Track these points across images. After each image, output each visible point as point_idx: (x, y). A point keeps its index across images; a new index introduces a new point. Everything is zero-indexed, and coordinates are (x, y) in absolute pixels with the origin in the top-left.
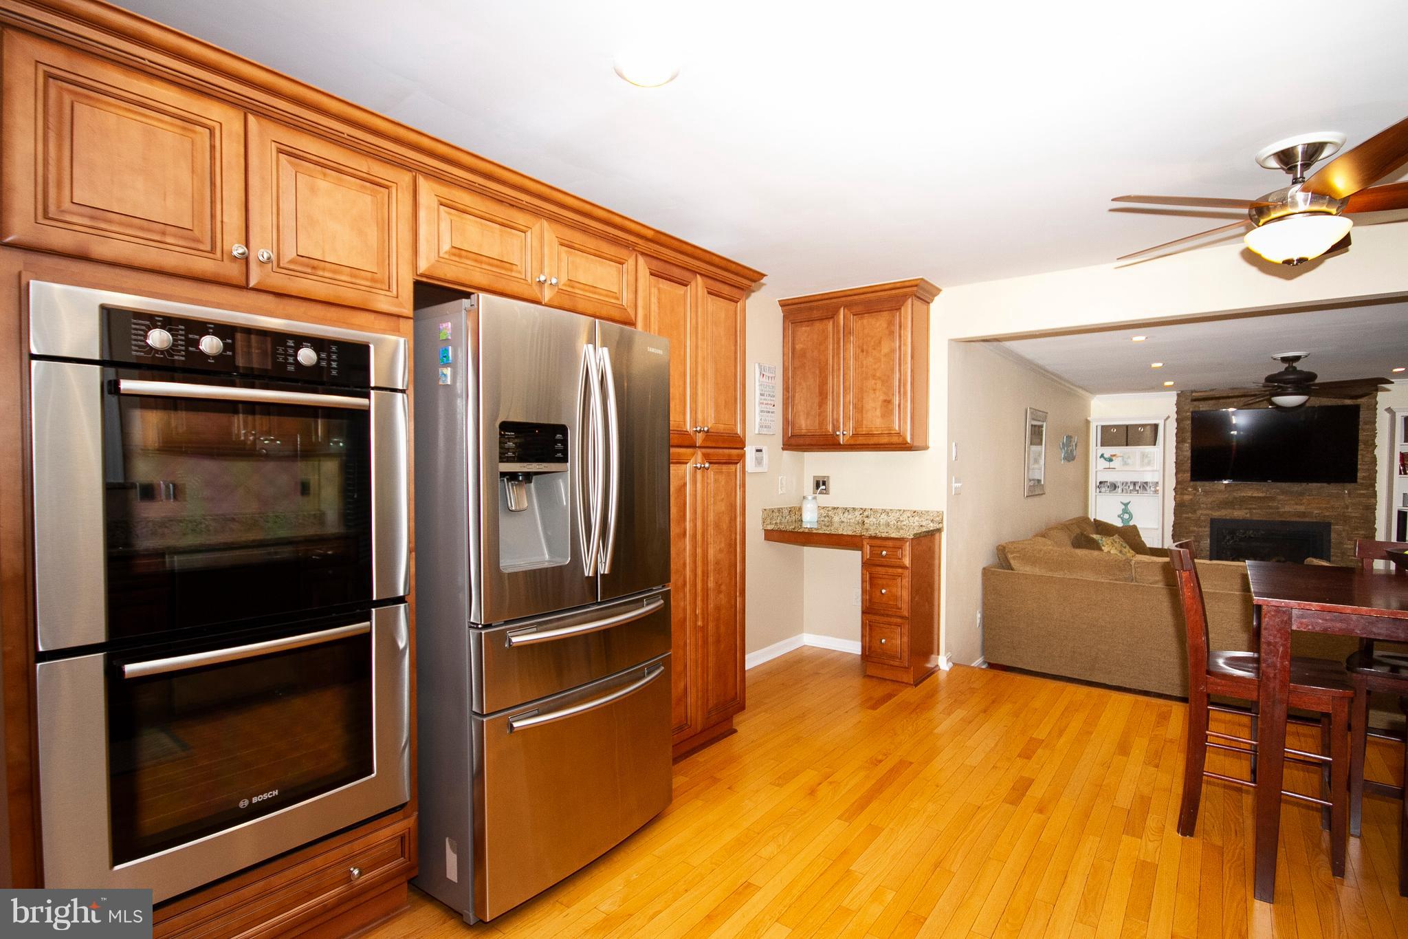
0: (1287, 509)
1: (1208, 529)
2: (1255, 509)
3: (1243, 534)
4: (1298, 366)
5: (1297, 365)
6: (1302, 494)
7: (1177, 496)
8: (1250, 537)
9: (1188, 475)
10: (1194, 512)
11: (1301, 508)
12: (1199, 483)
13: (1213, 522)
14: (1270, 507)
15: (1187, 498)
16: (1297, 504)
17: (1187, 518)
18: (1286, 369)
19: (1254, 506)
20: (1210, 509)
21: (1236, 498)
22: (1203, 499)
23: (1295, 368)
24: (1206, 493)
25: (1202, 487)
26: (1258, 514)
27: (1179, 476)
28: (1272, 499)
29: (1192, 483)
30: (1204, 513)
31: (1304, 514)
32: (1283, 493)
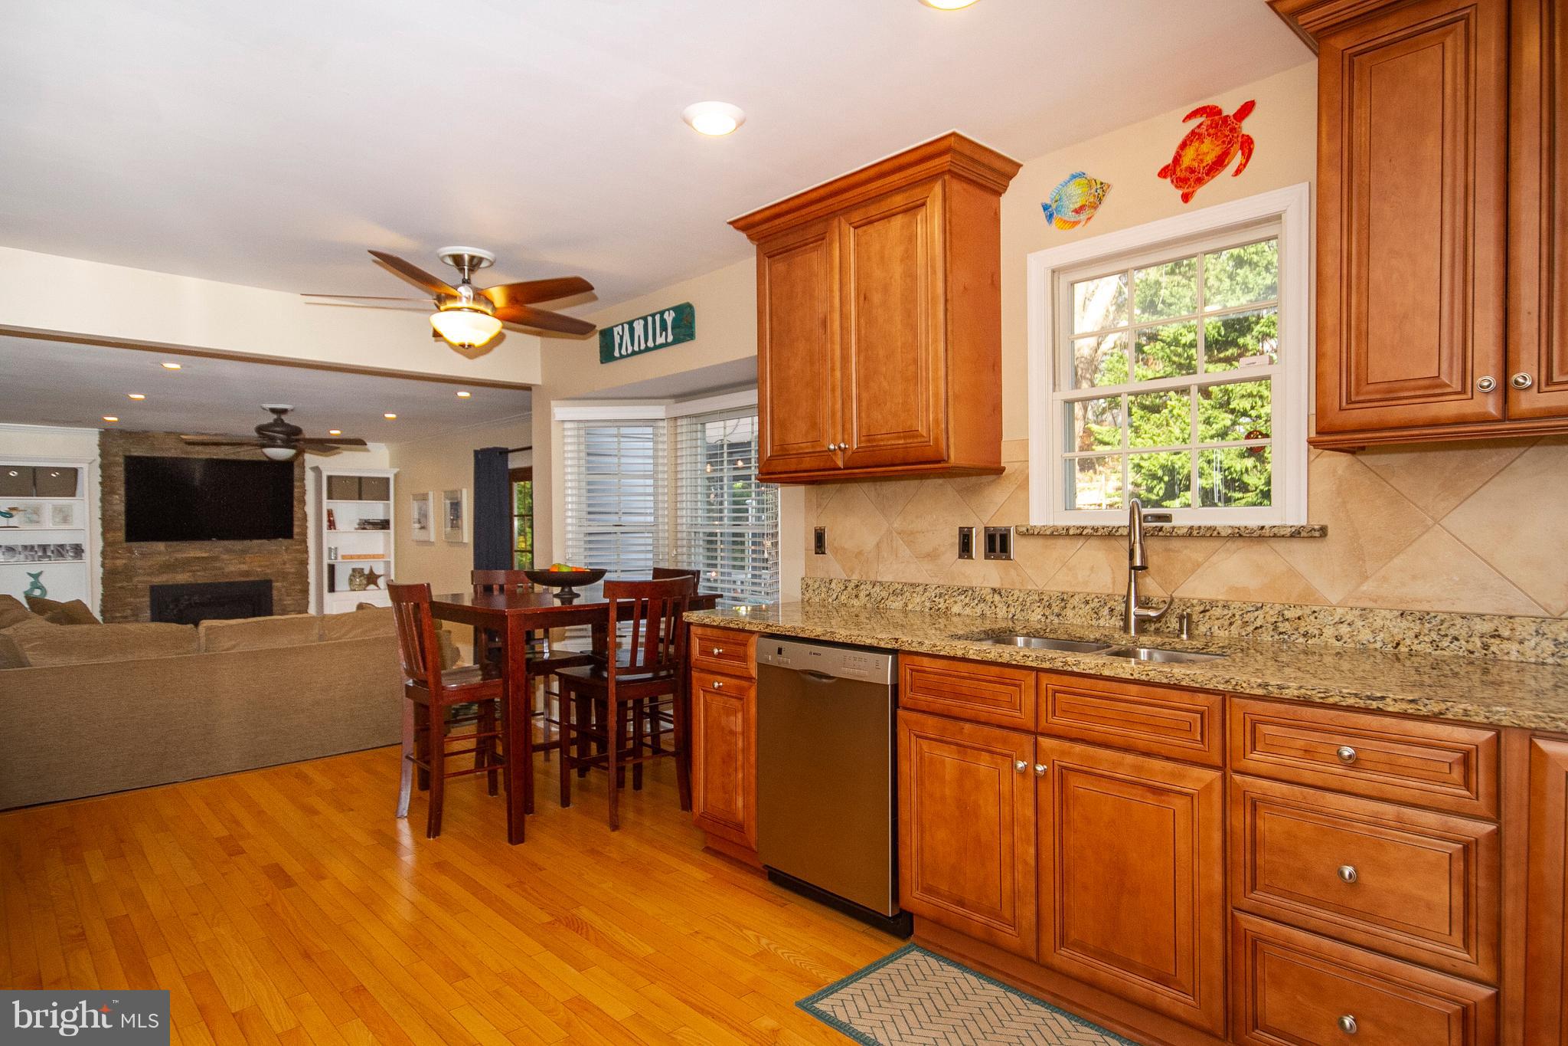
0: (232, 568)
1: (146, 600)
2: (198, 571)
3: (189, 600)
4: (286, 419)
5: (284, 417)
6: (244, 552)
7: (107, 561)
8: (196, 603)
9: (121, 535)
10: (129, 579)
11: (244, 567)
12: (135, 544)
13: (154, 589)
14: (216, 568)
15: (119, 562)
16: (240, 563)
17: (121, 588)
18: (275, 420)
19: (198, 568)
20: (149, 575)
21: (176, 559)
22: (139, 563)
23: (282, 420)
24: (143, 555)
25: (139, 548)
26: (203, 577)
27: (108, 536)
28: (215, 559)
29: (125, 545)
30: (144, 580)
31: (247, 573)
32: (229, 551)
